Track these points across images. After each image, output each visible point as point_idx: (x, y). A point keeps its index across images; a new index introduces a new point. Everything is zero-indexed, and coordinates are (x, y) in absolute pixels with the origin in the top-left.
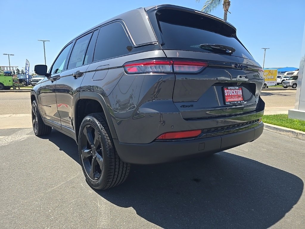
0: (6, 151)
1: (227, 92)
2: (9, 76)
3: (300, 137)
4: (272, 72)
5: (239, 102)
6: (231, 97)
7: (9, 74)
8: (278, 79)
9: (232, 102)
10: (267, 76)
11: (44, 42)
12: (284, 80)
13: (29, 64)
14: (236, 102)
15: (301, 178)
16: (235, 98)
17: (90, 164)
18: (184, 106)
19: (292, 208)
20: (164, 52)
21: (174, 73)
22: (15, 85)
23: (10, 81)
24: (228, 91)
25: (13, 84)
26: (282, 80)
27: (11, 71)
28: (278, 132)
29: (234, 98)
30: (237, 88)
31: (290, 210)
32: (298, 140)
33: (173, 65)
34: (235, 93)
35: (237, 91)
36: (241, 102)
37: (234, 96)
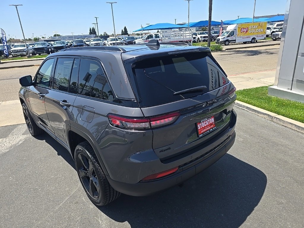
0: (9, 161)
1: (200, 126)
3: (275, 120)
4: (262, 25)
8: (267, 30)
9: (205, 132)
10: (257, 29)
11: (16, 7)
12: (273, 32)
13: (4, 34)
15: (266, 175)
17: (88, 182)
18: (162, 151)
19: (253, 210)
20: (141, 110)
21: (152, 128)
24: (201, 124)
26: (272, 31)
28: (256, 114)
31: (251, 213)
32: (273, 123)
33: (150, 122)
34: (207, 123)
35: (209, 121)
36: (213, 128)
37: (207, 126)
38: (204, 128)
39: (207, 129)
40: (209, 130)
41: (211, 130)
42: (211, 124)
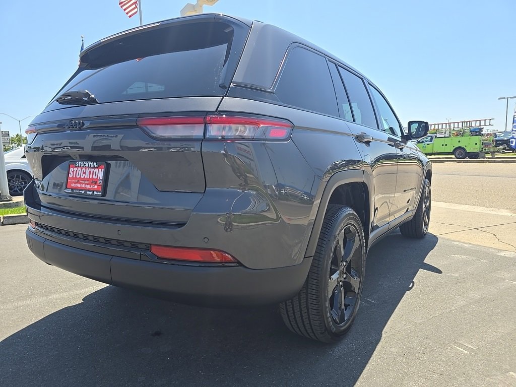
1: (73, 172)
2: (476, 135)
5: (91, 193)
6: (78, 181)
7: (476, 132)
9: (76, 189)
14: (83, 192)
16: (86, 184)
22: (484, 151)
23: (476, 144)
24: (75, 169)
25: (481, 149)
27: (481, 127)
29: (82, 183)
30: (95, 164)
34: (87, 173)
35: (93, 171)
36: (95, 193)
37: (84, 179)
38: (79, 181)
39: (83, 186)
40: (86, 190)
41: (88, 192)
42: (94, 182)
